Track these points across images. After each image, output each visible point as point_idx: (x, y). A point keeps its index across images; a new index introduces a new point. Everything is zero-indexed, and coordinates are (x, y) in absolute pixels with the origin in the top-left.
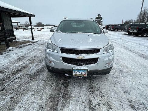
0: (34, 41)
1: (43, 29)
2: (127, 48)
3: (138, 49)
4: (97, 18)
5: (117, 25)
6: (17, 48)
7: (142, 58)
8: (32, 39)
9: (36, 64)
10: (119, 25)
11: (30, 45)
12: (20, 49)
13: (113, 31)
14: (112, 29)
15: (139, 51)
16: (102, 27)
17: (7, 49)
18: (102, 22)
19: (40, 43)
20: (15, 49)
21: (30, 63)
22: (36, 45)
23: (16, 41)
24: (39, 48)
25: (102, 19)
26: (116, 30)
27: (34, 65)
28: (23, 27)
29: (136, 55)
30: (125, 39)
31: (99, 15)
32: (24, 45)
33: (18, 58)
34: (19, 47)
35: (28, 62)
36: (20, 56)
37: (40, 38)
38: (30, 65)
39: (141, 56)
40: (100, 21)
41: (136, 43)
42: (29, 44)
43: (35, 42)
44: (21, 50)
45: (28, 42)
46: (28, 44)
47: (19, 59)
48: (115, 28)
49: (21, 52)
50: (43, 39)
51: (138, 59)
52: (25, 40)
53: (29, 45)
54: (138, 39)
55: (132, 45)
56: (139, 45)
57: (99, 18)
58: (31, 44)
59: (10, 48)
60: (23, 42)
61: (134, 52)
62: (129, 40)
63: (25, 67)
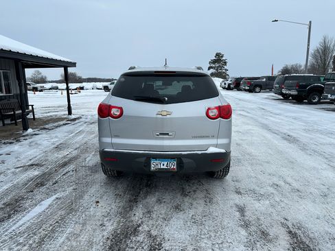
0: (73, 117)
1: (82, 88)
2: (266, 125)
3: (288, 128)
4: (214, 62)
5: (259, 78)
6: (44, 131)
7: (285, 141)
8: (67, 112)
9: (93, 153)
10: (263, 78)
11: (66, 124)
12: (51, 132)
13: (250, 91)
14: (247, 88)
15: (285, 131)
16: (225, 84)
17: (23, 132)
18: (227, 70)
19: (87, 120)
20: (40, 132)
21: (82, 153)
22: (79, 124)
23: (34, 118)
24: (88, 129)
25: (225, 63)
26: (258, 89)
27: (91, 155)
28: (32, 86)
29: (278, 136)
30: (270, 109)
31: (218, 55)
32: (55, 124)
33: (55, 146)
34: (45, 129)
35: (76, 151)
36: (57, 144)
37: (83, 110)
38: (83, 156)
39: (286, 139)
40: (221, 67)
41: (290, 117)
42: (64, 122)
43: (75, 120)
44: (54, 133)
45: (61, 119)
46: (61, 123)
47: (58, 148)
48: (254, 85)
49: (56, 137)
50: (90, 113)
51: (277, 142)
52: (51, 116)
53: (64, 124)
54: (297, 109)
55: (280, 121)
56: (293, 121)
57: (219, 60)
58: (69, 122)
59: (30, 131)
60: (51, 120)
61: (276, 132)
62: (278, 112)
63: (75, 158)
